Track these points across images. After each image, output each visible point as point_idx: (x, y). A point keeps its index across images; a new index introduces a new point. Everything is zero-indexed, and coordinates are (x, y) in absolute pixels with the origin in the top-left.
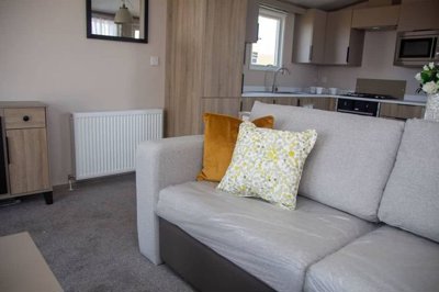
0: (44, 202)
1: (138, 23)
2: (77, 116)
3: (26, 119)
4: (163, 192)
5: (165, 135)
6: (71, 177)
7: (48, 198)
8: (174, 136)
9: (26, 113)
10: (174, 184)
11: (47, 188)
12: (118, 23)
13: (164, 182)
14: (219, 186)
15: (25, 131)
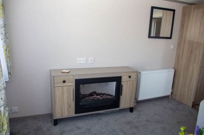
3: (130, 77)
9: (130, 74)
15: (128, 82)
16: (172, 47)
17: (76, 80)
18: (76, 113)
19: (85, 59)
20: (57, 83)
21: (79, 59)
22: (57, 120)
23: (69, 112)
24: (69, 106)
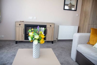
0: (51, 43)
1: (74, 7)
2: (60, 26)
3: (51, 26)
4: (79, 45)
5: (78, 32)
6: (57, 39)
7: (52, 42)
8: (80, 33)
9: (51, 25)
10: (82, 44)
11: (52, 40)
12: (69, 7)
13: (79, 43)
14: (94, 46)
15: (50, 28)
16: (77, 15)
17: (25, 24)
18: (25, 40)
19: (32, 17)
20: (17, 25)
21: (29, 17)
22: (17, 41)
23: (22, 39)
24: (22, 36)
